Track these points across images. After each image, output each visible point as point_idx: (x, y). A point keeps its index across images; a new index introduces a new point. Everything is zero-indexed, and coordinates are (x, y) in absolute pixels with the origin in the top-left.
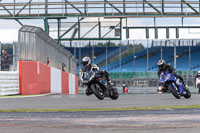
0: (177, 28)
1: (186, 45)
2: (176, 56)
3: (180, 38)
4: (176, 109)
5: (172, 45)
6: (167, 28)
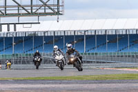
0: (15, 24)
1: (20, 36)
2: (14, 44)
3: (17, 31)
4: (15, 80)
5: (11, 36)
6: (8, 24)
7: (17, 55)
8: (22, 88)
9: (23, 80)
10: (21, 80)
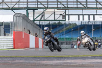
0: (94, 15)
2: (93, 30)
3: (95, 20)
5: (91, 24)
6: (89, 15)
7: (95, 38)
8: (98, 62)
9: (99, 57)
10: (98, 57)
